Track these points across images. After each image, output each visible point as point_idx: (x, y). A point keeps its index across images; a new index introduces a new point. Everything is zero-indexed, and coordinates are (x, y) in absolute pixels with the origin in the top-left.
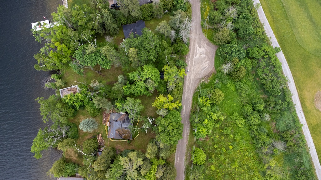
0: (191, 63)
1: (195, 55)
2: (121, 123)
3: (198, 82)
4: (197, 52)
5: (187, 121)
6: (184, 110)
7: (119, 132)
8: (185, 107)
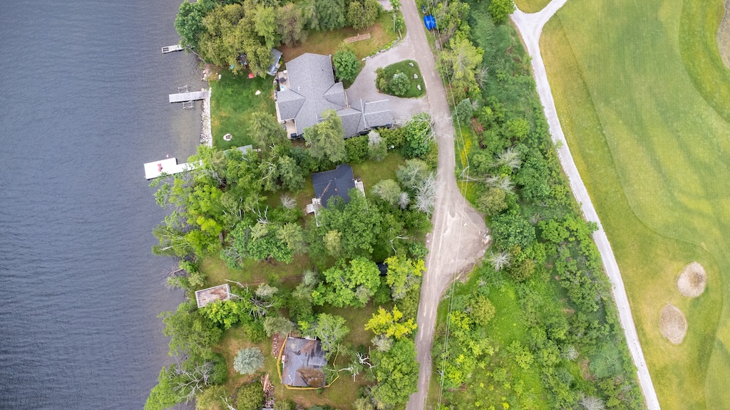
0: (436, 245)
1: (443, 230)
2: (307, 358)
3: (447, 281)
4: (448, 224)
5: (426, 354)
6: (422, 333)
7: (302, 373)
8: (422, 327)
